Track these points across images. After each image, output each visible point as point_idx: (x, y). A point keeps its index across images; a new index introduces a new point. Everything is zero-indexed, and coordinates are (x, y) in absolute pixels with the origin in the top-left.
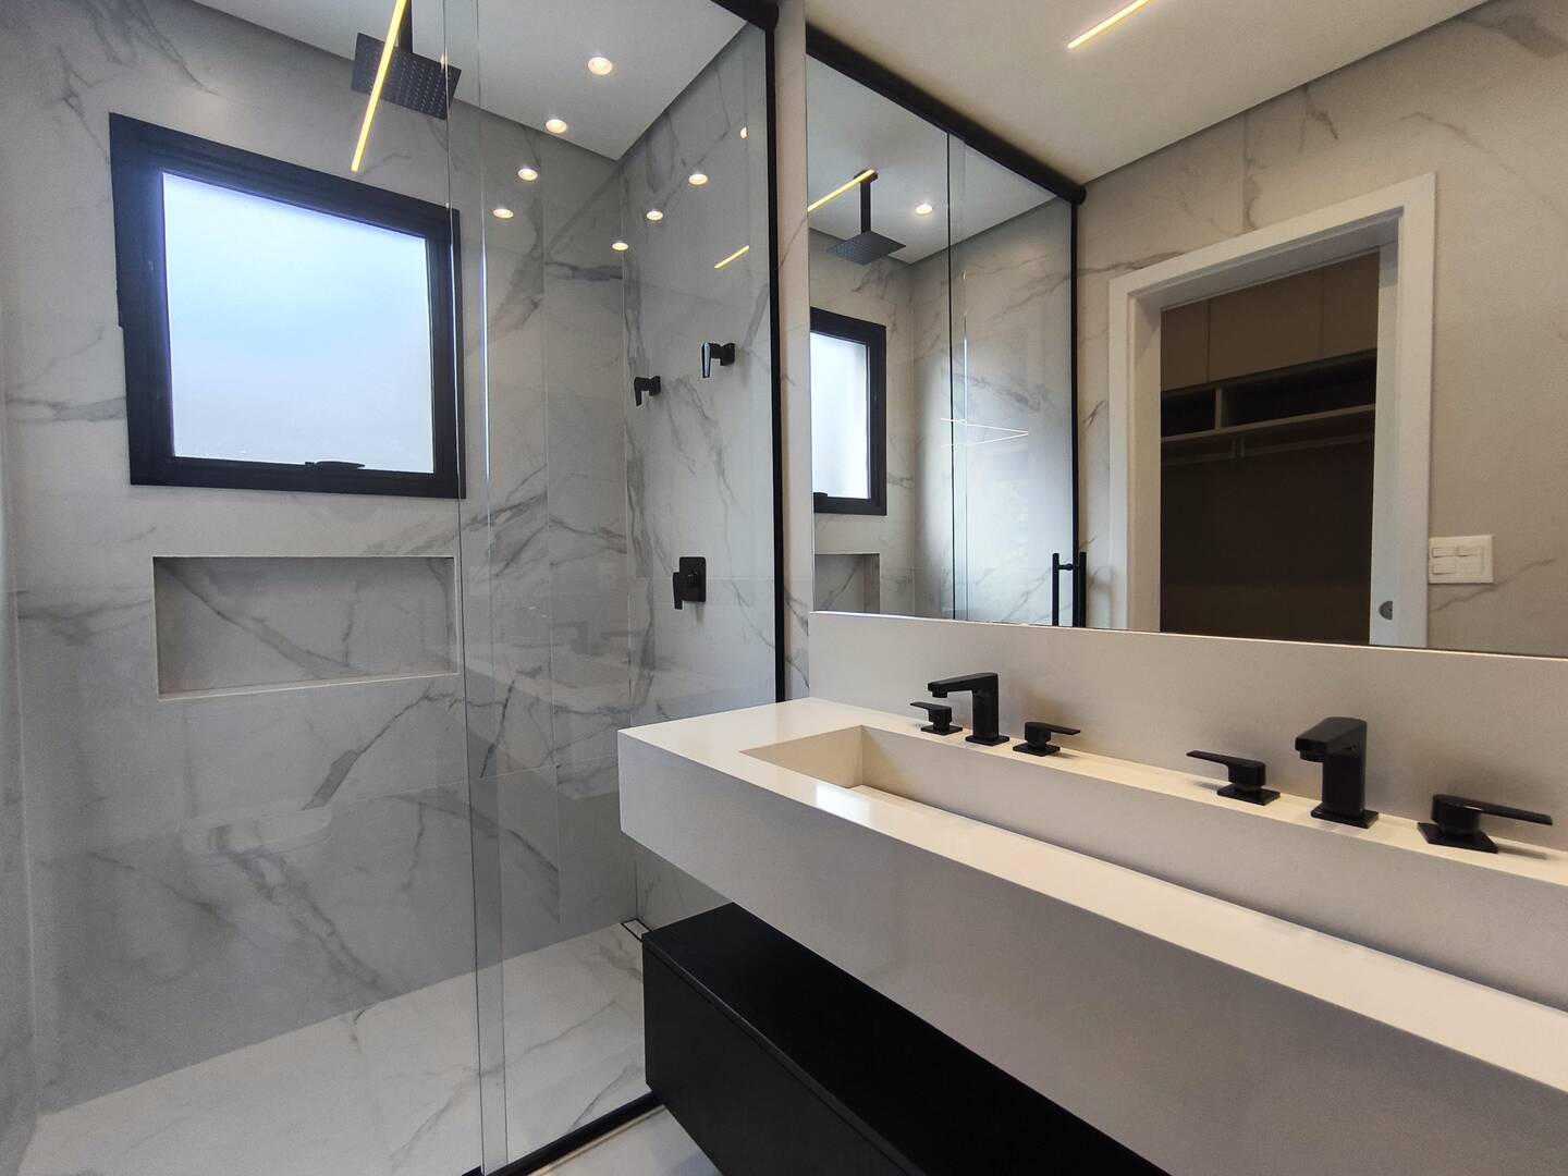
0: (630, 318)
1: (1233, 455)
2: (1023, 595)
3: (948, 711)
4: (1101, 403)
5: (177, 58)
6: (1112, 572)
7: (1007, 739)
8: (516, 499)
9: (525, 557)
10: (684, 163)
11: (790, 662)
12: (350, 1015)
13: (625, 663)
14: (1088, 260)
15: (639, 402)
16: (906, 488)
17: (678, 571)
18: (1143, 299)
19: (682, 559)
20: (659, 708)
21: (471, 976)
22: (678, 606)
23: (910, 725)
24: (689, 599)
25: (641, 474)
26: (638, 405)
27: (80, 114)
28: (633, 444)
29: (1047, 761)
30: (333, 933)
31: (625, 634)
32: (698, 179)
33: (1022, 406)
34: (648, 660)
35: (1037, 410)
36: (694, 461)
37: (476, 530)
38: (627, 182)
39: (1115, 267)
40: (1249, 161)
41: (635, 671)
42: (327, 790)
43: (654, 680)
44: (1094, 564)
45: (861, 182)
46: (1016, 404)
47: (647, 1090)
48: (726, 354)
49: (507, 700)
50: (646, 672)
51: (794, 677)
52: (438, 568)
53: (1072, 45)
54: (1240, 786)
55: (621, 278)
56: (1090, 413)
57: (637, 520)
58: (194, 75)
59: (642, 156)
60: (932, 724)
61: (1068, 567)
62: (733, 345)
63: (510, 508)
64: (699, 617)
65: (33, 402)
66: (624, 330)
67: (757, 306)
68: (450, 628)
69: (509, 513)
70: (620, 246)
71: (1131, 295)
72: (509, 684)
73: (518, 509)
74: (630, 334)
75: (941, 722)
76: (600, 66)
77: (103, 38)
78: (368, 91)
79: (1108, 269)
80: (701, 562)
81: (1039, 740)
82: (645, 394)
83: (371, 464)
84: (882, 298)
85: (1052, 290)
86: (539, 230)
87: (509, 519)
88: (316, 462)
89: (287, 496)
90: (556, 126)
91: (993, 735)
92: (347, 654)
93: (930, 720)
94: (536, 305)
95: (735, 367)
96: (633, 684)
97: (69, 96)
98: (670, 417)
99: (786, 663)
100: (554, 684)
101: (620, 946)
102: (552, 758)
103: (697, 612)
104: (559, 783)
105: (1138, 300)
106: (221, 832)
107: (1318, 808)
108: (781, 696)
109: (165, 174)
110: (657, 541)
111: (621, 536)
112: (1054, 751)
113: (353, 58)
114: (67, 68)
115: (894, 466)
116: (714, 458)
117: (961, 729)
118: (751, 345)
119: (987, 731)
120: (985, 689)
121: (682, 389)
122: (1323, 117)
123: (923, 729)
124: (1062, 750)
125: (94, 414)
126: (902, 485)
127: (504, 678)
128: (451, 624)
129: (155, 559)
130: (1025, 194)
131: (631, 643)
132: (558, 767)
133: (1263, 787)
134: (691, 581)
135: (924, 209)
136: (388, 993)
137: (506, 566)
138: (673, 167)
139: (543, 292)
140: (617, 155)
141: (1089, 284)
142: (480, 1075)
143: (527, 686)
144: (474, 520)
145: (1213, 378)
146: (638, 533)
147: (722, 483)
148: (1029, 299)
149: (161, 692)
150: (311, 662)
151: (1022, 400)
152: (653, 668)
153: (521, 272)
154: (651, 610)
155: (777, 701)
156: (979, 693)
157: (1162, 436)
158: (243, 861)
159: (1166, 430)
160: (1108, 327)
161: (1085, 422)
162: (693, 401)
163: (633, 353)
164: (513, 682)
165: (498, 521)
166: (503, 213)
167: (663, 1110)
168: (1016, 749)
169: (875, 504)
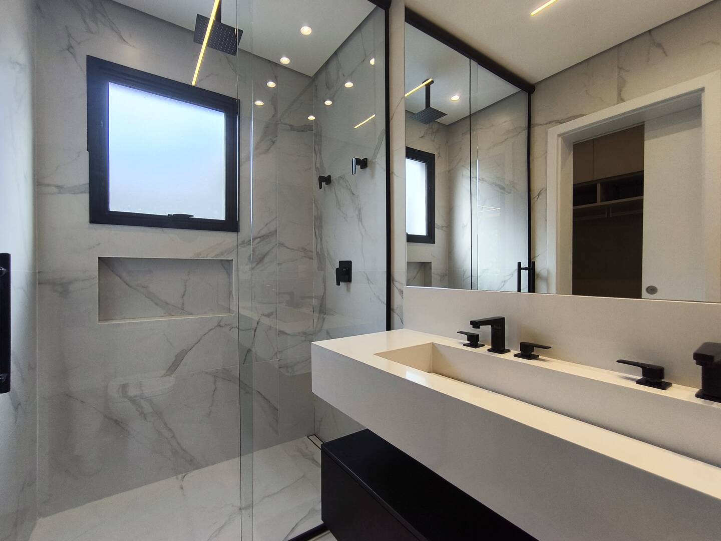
0: (317, 150)
1: (606, 216)
2: (502, 282)
3: (477, 336)
4: (542, 189)
5: (117, 31)
6: (548, 271)
7: (509, 351)
8: (263, 232)
9: (266, 260)
10: (344, 75)
11: (393, 311)
12: (180, 476)
13: (311, 311)
14: (538, 119)
15: (321, 188)
16: (444, 231)
17: (338, 267)
18: (564, 137)
19: (340, 262)
20: (328, 333)
21: (237, 460)
22: (338, 284)
23: (458, 343)
24: (343, 281)
25: (321, 222)
26: (320, 189)
27: (75, 56)
28: (317, 208)
29: (533, 362)
30: (174, 437)
31: (312, 297)
32: (349, 85)
33: (502, 191)
34: (323, 310)
35: (510, 193)
36: (346, 215)
37: (245, 247)
38: (316, 86)
39: (550, 122)
40: (620, 68)
41: (316, 315)
42: (173, 368)
43: (326, 319)
44: (539, 267)
45: (426, 85)
46: (499, 190)
47: (322, 522)
48: (363, 163)
49: (256, 328)
50: (322, 315)
51: (396, 319)
52: (226, 265)
53: (533, 13)
54: (649, 379)
55: (313, 130)
56: (538, 194)
57: (319, 245)
58: (124, 39)
59: (324, 74)
60: (469, 342)
61: (525, 269)
62: (366, 159)
63: (260, 237)
64: (348, 289)
65: (49, 185)
66: (314, 155)
67: (379, 140)
68: (230, 293)
69: (259, 239)
70: (312, 118)
71: (559, 135)
72: (258, 319)
73: (263, 238)
74: (316, 156)
75: (474, 341)
76: (306, 30)
77: (85, 22)
78: (201, 42)
79: (547, 124)
80: (350, 263)
81: (528, 351)
82: (323, 184)
83: (197, 216)
84: (434, 141)
85: (517, 135)
86: (275, 109)
87: (259, 243)
88: (172, 214)
89: (159, 230)
90: (285, 61)
91: (502, 349)
92: (183, 304)
93: (468, 340)
94: (274, 142)
95: (368, 170)
96: (315, 321)
97: (70, 48)
98: (336, 195)
99: (392, 312)
100: (278, 321)
101: (307, 448)
102: (277, 356)
103: (347, 287)
104: (280, 368)
105: (562, 138)
106: (124, 387)
107: (698, 392)
108: (389, 328)
109: (110, 83)
110: (328, 254)
111: (311, 251)
112: (536, 357)
113: (194, 31)
114: (69, 35)
115: (439, 220)
116: (357, 213)
117: (484, 345)
118: (375, 159)
119: (499, 346)
120: (498, 325)
121: (341, 181)
122: (659, 46)
123: (464, 345)
124: (540, 357)
125: (74, 191)
126: (442, 230)
127: (256, 317)
128: (231, 291)
129: (99, 257)
130: (506, 89)
131: (315, 302)
132: (279, 360)
133: (663, 380)
134: (345, 272)
135: (455, 98)
136: (198, 467)
137: (258, 264)
138: (338, 77)
139: (277, 137)
140: (312, 74)
141: (537, 132)
142: (241, 509)
143: (266, 321)
144: (243, 242)
145: (596, 178)
146: (319, 250)
147: (360, 225)
148: (506, 140)
149: (99, 320)
150: (168, 308)
151: (503, 188)
152: (325, 314)
153: (267, 127)
154: (325, 286)
155: (387, 330)
156: (495, 327)
157: (573, 206)
158: (133, 400)
159: (575, 203)
160: (547, 152)
161: (534, 198)
162: (347, 186)
163: (318, 165)
164: (259, 319)
165: (254, 243)
166: (259, 103)
167: (328, 533)
168: (515, 356)
169: (430, 238)
